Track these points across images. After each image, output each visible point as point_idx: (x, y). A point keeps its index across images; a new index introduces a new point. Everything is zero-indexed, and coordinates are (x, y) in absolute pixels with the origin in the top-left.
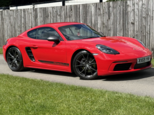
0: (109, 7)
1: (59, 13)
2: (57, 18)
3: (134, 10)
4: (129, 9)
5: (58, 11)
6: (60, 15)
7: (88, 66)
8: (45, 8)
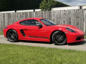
0: (42, 13)
1: (17, 15)
2: (15, 17)
3: (54, 15)
4: (52, 14)
5: (16, 14)
6: (17, 16)
8: (9, 13)
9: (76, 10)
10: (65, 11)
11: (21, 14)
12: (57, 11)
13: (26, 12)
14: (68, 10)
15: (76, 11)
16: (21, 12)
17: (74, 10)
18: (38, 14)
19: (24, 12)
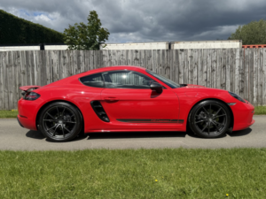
0: (79, 56)
3: (110, 60)
4: (105, 59)
7: (211, 120)
9: (163, 51)
10: (136, 51)
11: (9, 55)
12: (118, 51)
13: (27, 52)
14: (145, 51)
15: (163, 53)
16: (10, 52)
17: (159, 50)
18: (64, 57)
19: (22, 52)
